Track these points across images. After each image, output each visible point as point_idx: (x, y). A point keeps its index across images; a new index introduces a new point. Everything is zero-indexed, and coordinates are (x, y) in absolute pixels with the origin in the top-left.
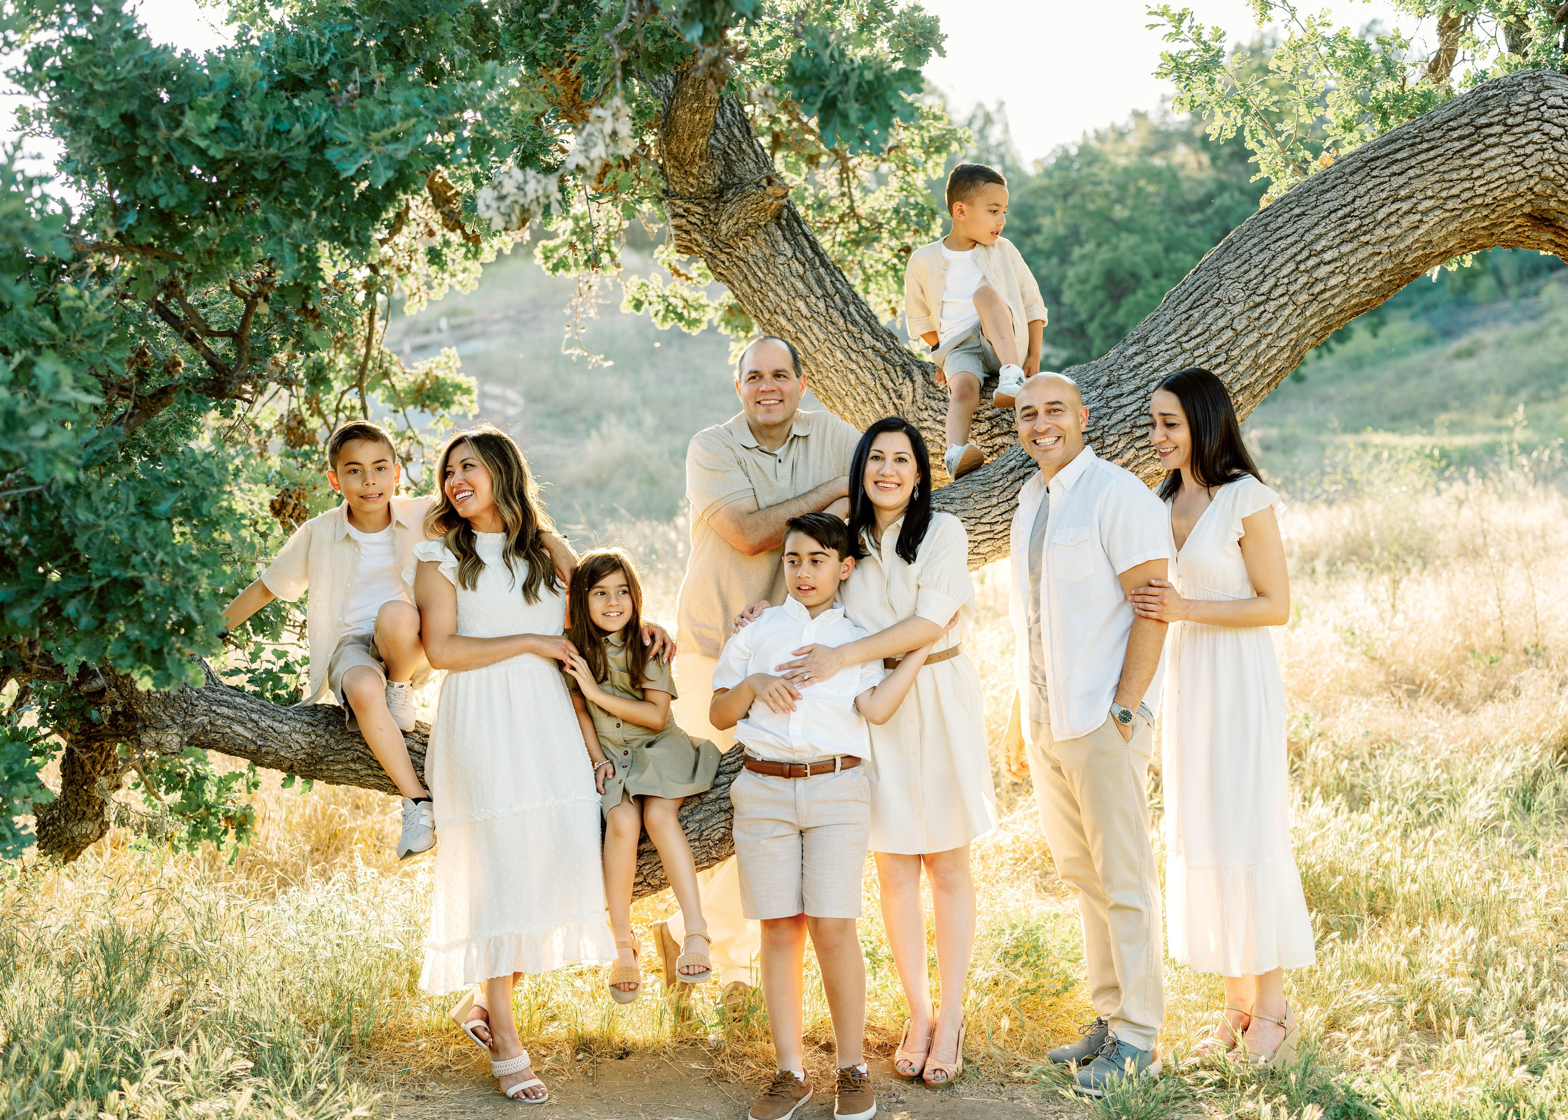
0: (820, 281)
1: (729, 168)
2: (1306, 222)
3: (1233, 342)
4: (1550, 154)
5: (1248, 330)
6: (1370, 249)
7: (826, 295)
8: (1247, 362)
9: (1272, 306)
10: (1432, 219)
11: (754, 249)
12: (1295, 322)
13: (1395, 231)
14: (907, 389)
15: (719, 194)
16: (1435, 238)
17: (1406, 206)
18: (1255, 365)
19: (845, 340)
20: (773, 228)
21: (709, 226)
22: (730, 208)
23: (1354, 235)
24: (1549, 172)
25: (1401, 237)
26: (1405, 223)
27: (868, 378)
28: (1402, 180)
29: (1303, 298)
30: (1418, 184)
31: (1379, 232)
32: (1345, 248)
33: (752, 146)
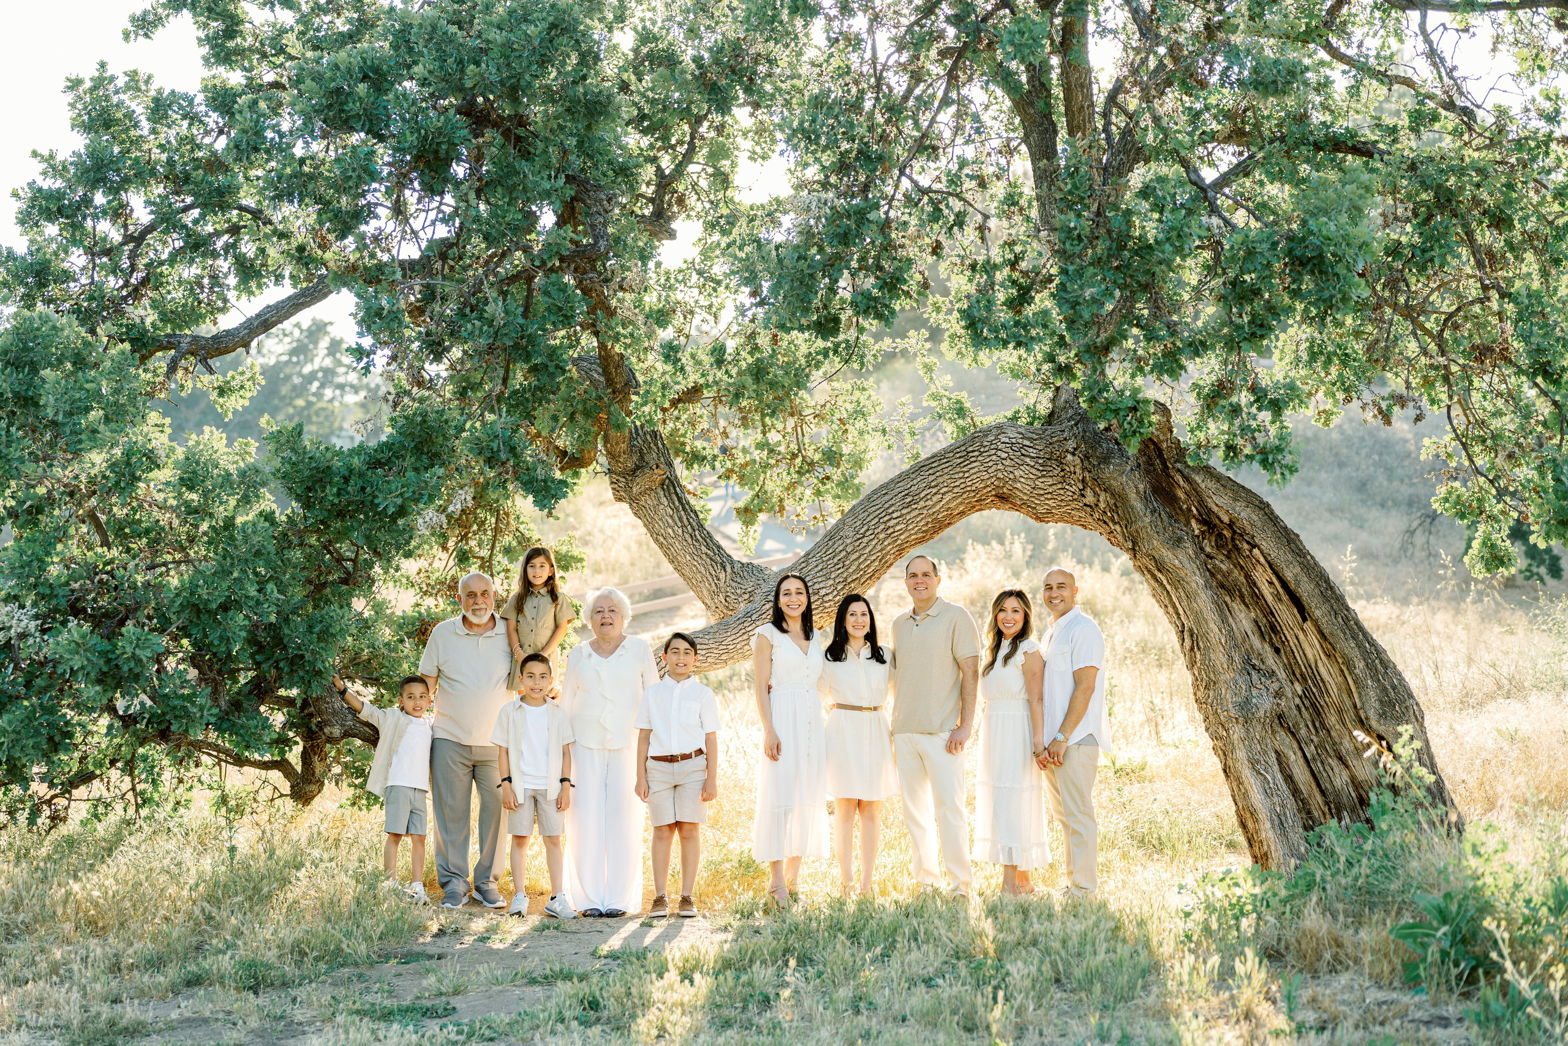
0: (680, 519)
1: (642, 457)
2: (887, 498)
3: (846, 557)
4: (1000, 467)
5: (853, 551)
6: (917, 512)
7: (683, 526)
8: (854, 568)
9: (865, 540)
10: (948, 497)
11: (649, 501)
12: (879, 547)
13: (930, 503)
14: (722, 576)
15: (634, 471)
16: (952, 505)
17: (934, 490)
18: (858, 569)
19: (692, 549)
20: (659, 490)
21: (628, 488)
22: (638, 480)
23: (909, 505)
24: (1000, 475)
25: (934, 505)
26: (935, 499)
27: (702, 569)
28: (932, 478)
29: (882, 536)
30: (940, 480)
31: (922, 503)
32: (904, 511)
33: (656, 445)
